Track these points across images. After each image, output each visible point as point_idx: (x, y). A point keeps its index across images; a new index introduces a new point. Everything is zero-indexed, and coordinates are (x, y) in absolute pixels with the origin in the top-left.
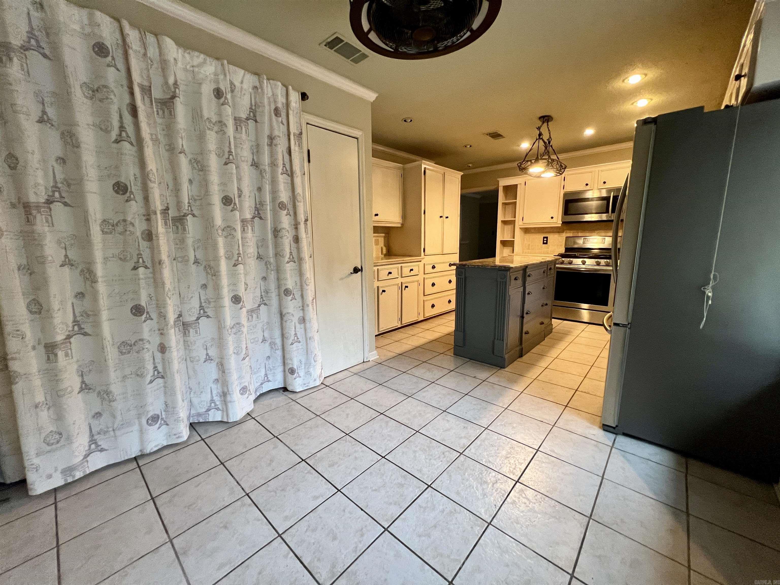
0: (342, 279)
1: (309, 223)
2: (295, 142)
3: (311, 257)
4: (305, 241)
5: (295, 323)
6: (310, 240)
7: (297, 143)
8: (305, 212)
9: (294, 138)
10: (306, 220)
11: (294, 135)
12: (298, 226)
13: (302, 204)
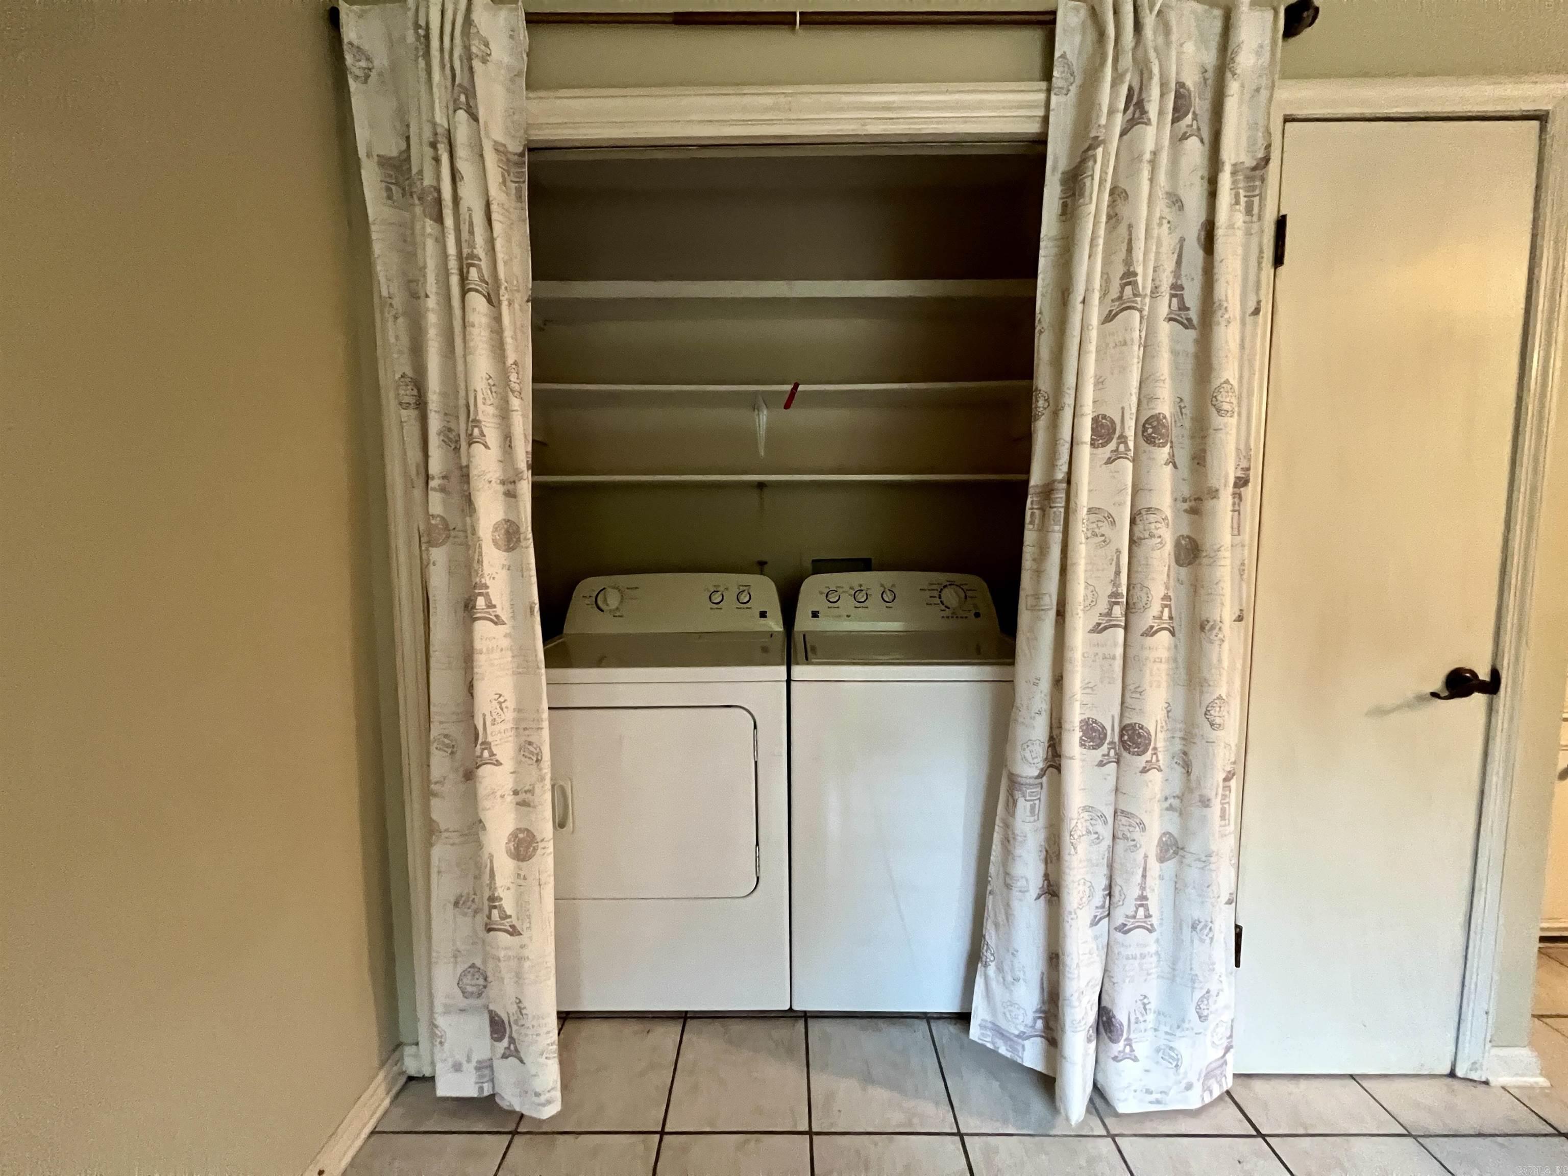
0: (1380, 712)
1: (1250, 492)
2: (1237, 196)
3: (1240, 619)
4: (1228, 562)
5: (1146, 857)
6: (1249, 554)
7: (1243, 200)
8: (1245, 454)
9: (1234, 182)
10: (1242, 482)
11: (1234, 173)
12: (1209, 504)
13: (1233, 421)
